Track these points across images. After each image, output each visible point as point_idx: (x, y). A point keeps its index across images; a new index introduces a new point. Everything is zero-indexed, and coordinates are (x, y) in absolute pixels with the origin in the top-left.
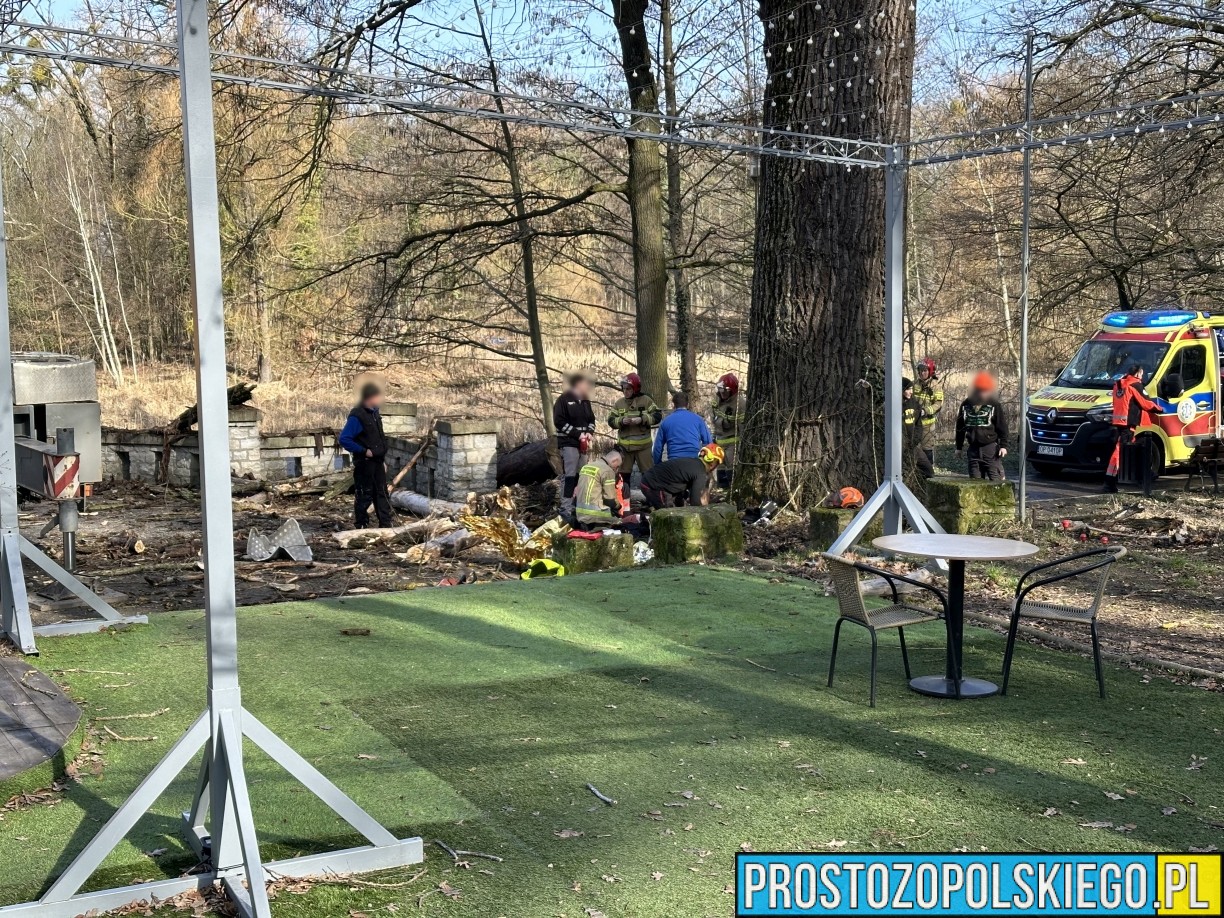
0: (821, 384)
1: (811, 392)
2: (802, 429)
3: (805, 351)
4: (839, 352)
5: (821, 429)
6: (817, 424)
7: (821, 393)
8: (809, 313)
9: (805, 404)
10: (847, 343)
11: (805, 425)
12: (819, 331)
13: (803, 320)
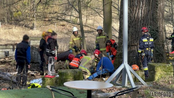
0: (137, 34)
1: (134, 36)
2: (132, 47)
3: (133, 24)
4: (143, 24)
5: (137, 47)
6: (136, 45)
7: (137, 37)
8: (134, 13)
9: (133, 40)
10: (145, 22)
11: (133, 46)
12: (137, 18)
13: (132, 15)
